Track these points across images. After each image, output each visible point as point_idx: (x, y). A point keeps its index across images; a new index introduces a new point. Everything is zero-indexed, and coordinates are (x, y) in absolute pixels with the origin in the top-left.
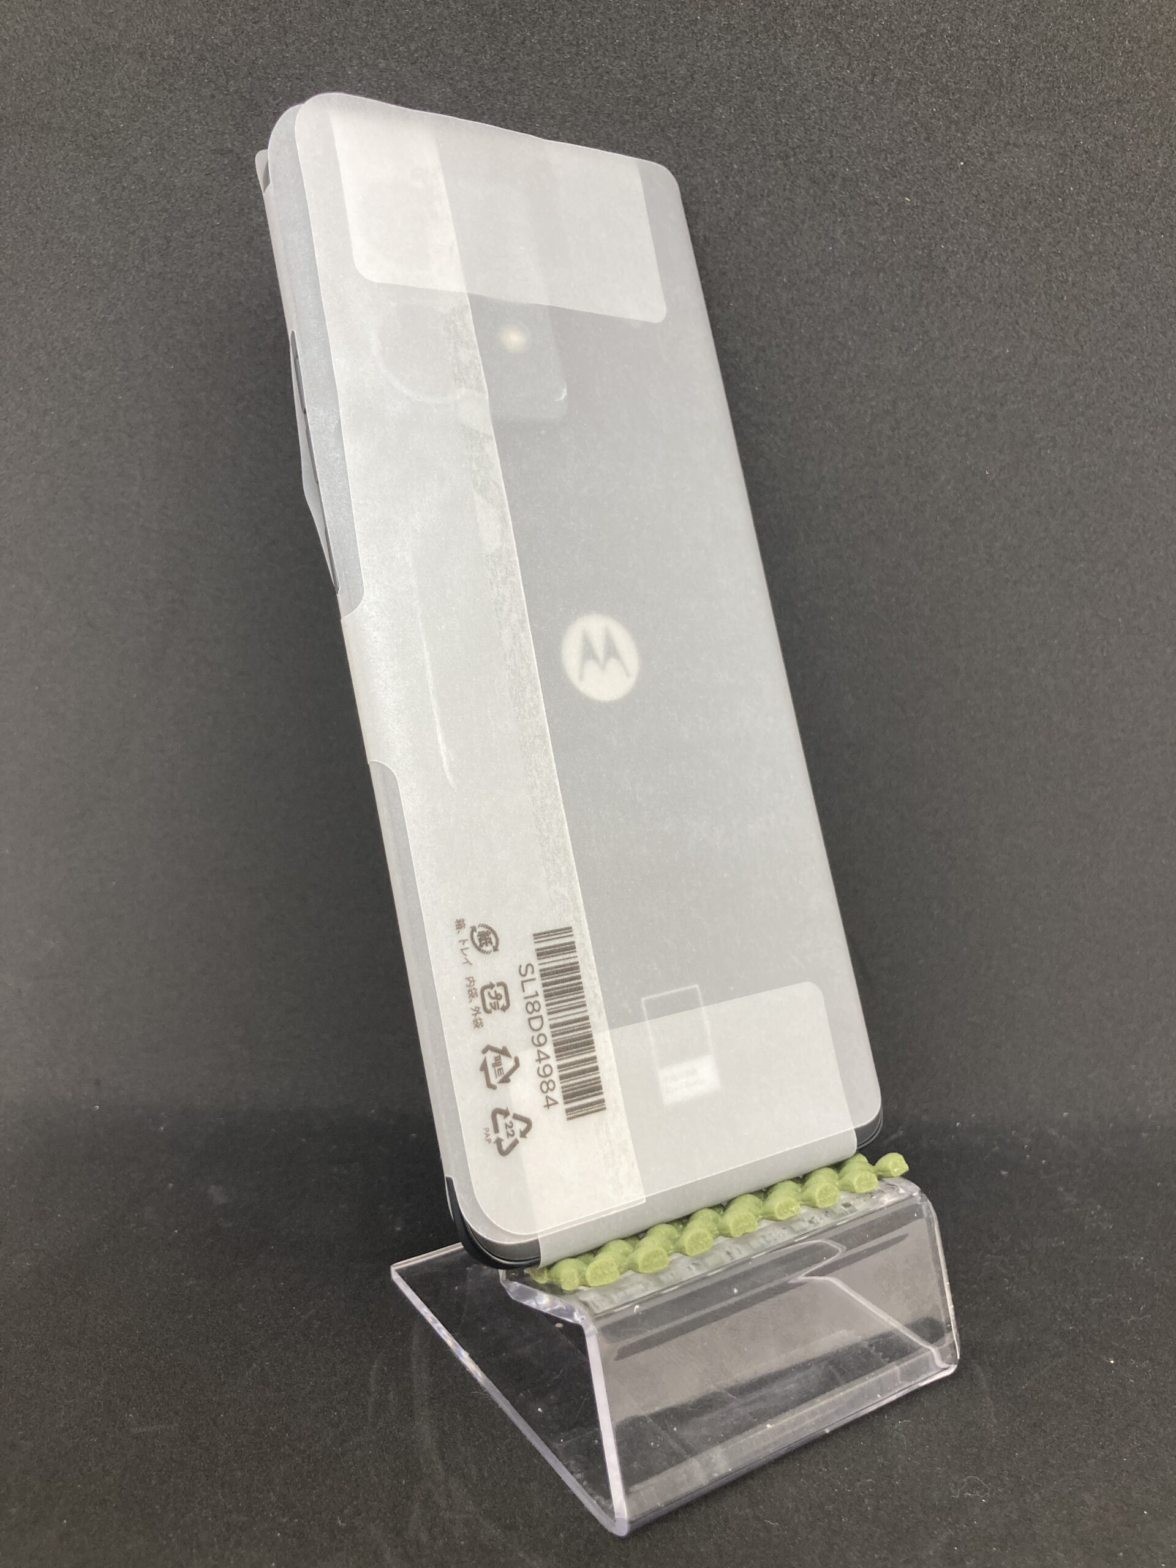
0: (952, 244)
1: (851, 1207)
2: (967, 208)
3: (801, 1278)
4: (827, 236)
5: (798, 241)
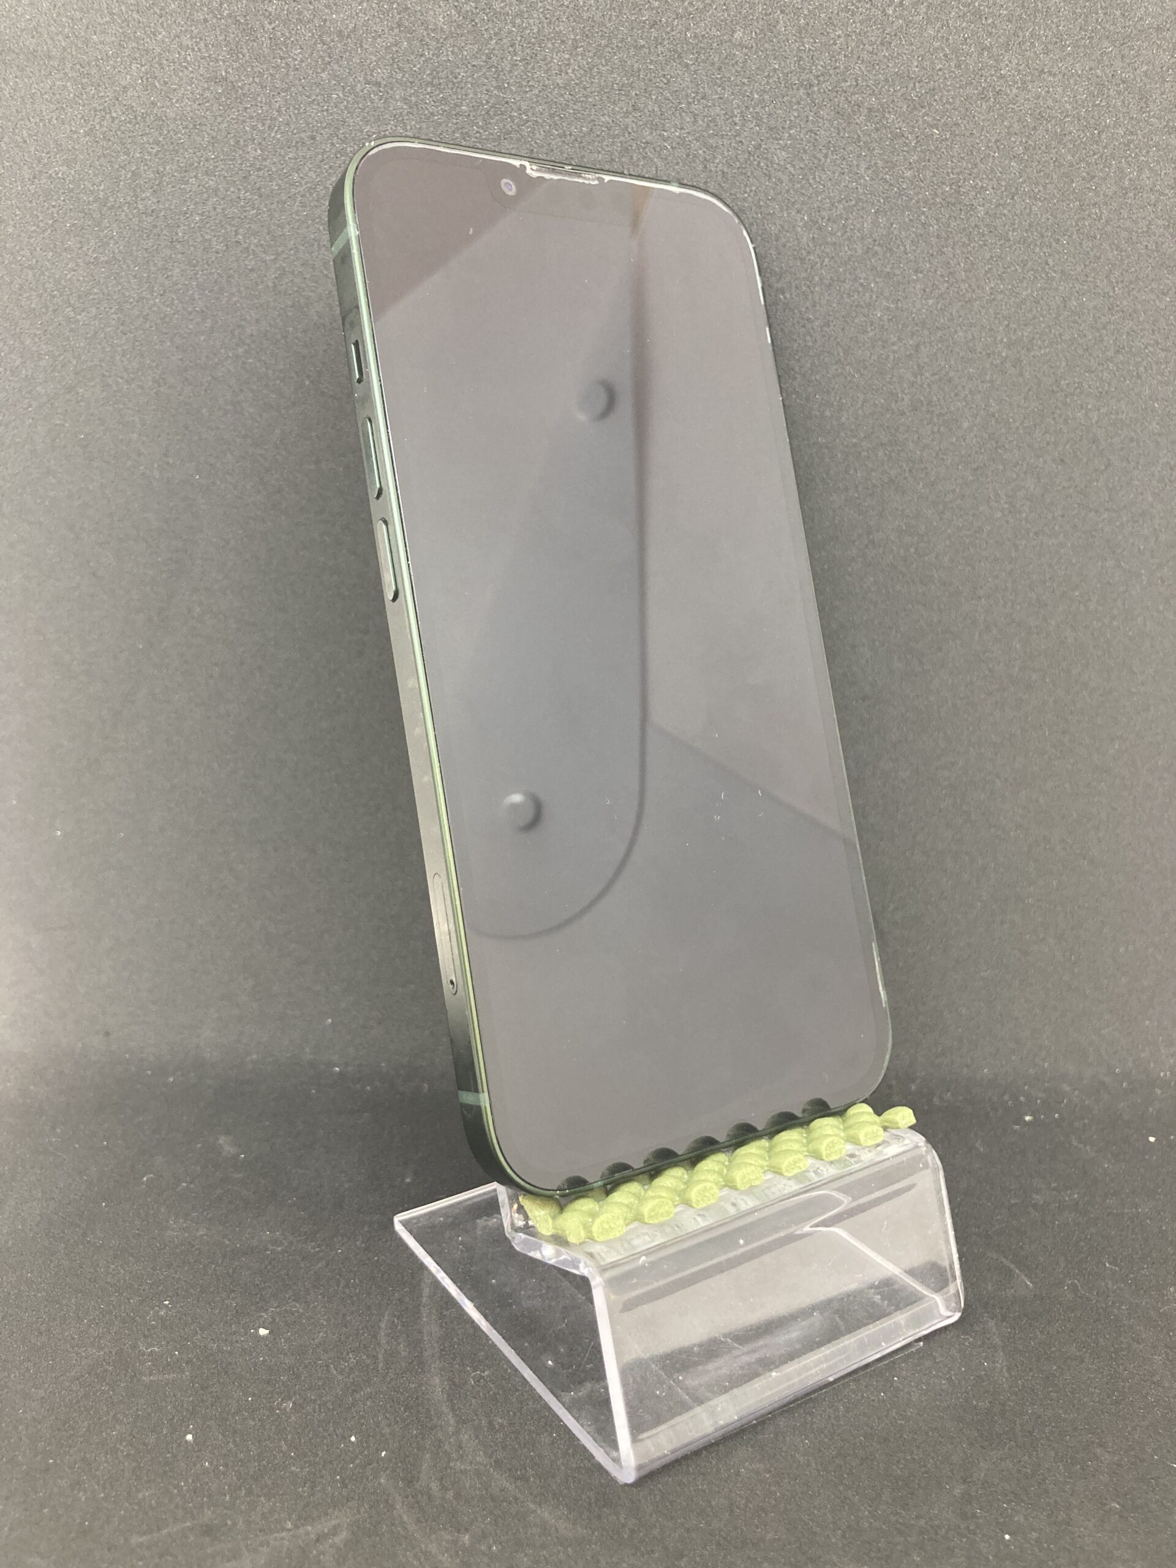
0: (981, 180)
1: (856, 1159)
2: (997, 141)
3: (807, 1229)
4: (850, 172)
5: (820, 177)
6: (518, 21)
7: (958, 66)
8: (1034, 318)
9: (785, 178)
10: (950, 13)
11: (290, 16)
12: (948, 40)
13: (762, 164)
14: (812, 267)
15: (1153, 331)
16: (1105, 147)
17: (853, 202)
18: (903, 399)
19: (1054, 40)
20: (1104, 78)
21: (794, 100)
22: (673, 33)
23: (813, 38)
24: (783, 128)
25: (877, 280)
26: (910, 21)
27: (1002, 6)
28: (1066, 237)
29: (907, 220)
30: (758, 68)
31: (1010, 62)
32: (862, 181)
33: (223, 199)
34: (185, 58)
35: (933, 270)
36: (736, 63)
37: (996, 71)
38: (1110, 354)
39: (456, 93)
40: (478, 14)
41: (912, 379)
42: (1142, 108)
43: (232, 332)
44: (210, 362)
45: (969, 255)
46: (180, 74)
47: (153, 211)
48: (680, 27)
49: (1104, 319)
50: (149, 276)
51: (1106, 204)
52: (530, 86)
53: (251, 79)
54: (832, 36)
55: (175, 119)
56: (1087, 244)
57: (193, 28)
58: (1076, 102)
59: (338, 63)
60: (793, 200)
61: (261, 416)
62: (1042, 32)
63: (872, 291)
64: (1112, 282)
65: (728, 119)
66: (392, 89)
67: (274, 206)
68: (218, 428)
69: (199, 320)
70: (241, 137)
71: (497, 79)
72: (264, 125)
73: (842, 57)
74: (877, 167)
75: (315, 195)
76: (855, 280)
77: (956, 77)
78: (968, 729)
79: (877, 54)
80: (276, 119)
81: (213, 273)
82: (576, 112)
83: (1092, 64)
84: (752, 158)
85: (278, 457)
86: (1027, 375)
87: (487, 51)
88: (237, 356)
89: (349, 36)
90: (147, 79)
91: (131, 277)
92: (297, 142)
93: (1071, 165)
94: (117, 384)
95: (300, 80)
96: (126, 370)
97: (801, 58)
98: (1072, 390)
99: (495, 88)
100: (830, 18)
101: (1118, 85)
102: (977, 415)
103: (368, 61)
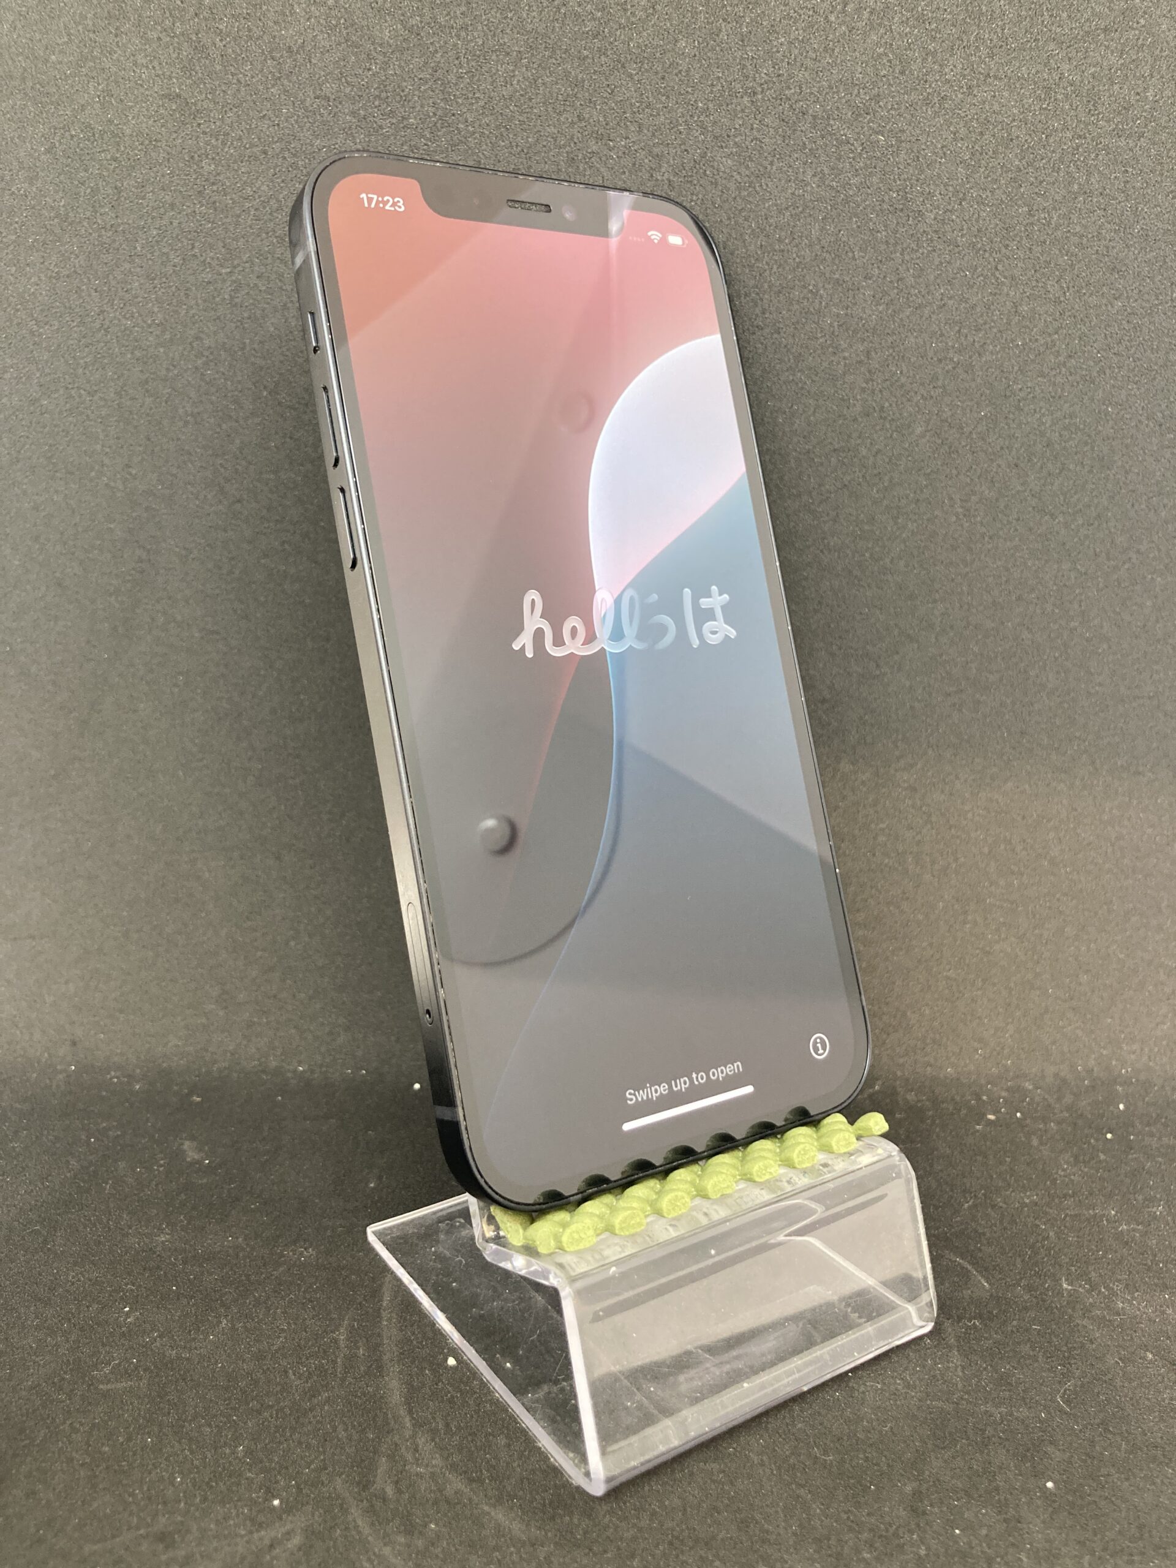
0: (929, 185)
1: (829, 1168)
3: (781, 1238)
4: (796, 178)
5: (767, 185)
6: (463, 34)
7: (902, 73)
8: (985, 324)
9: (732, 186)
10: (893, 18)
11: (241, 33)
12: (892, 45)
13: (708, 172)
14: (760, 275)
15: (1105, 335)
16: (1053, 151)
17: (800, 209)
18: (855, 405)
19: (1000, 43)
20: (1051, 81)
21: (739, 108)
22: (616, 44)
23: (756, 46)
24: (728, 136)
25: (827, 286)
26: (853, 28)
27: (946, 10)
28: (1015, 243)
29: (855, 226)
30: (702, 77)
31: (955, 66)
32: (809, 188)
33: (180, 213)
34: (140, 77)
35: (882, 276)
36: (680, 72)
37: (941, 76)
38: (1061, 359)
39: (403, 106)
40: (423, 27)
41: (864, 385)
42: (1090, 110)
43: (190, 344)
44: (171, 374)
45: (918, 261)
46: (136, 93)
47: (112, 226)
48: (622, 37)
49: (1056, 324)
50: (110, 290)
51: (1054, 208)
52: (476, 98)
53: (204, 95)
54: (775, 43)
55: (131, 135)
56: (1037, 249)
57: (147, 47)
58: (1023, 106)
59: (287, 78)
60: (740, 208)
61: (220, 426)
62: (987, 36)
63: (821, 297)
64: (1062, 287)
65: (672, 128)
66: (340, 103)
67: (228, 220)
68: (178, 439)
69: (158, 333)
70: (195, 152)
71: (443, 92)
72: (217, 140)
73: (785, 64)
74: (824, 174)
75: (268, 209)
76: (804, 287)
77: (900, 83)
78: (927, 731)
79: (820, 61)
80: (228, 134)
81: (170, 287)
82: (522, 123)
83: (1040, 67)
84: (697, 166)
85: (238, 467)
86: (979, 380)
87: (432, 65)
88: (196, 368)
89: (298, 52)
90: (104, 97)
91: (93, 291)
92: (249, 157)
93: (1021, 170)
94: (80, 396)
95: (251, 95)
96: (89, 382)
97: (744, 67)
98: (1022, 394)
99: (442, 100)
100: (772, 26)
101: (1065, 88)
102: (930, 420)
103: (317, 76)
